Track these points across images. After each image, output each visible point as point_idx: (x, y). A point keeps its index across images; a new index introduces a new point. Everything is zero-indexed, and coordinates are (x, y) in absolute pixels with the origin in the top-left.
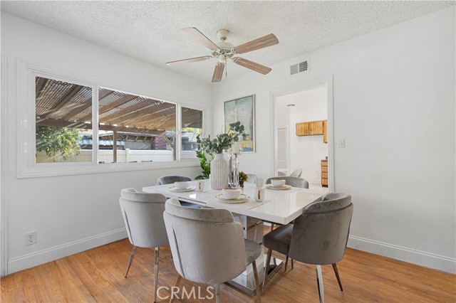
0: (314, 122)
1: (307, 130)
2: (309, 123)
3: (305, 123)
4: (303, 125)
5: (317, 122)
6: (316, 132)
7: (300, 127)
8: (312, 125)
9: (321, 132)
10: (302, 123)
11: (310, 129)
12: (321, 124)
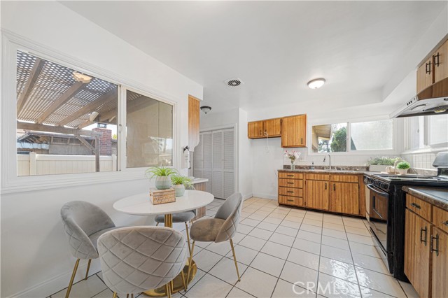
0: (269, 121)
1: (260, 131)
2: (264, 122)
3: (258, 122)
4: (256, 125)
5: (273, 120)
6: (272, 134)
7: (253, 126)
8: (267, 124)
9: (279, 133)
10: (255, 122)
11: (264, 129)
12: (279, 122)
